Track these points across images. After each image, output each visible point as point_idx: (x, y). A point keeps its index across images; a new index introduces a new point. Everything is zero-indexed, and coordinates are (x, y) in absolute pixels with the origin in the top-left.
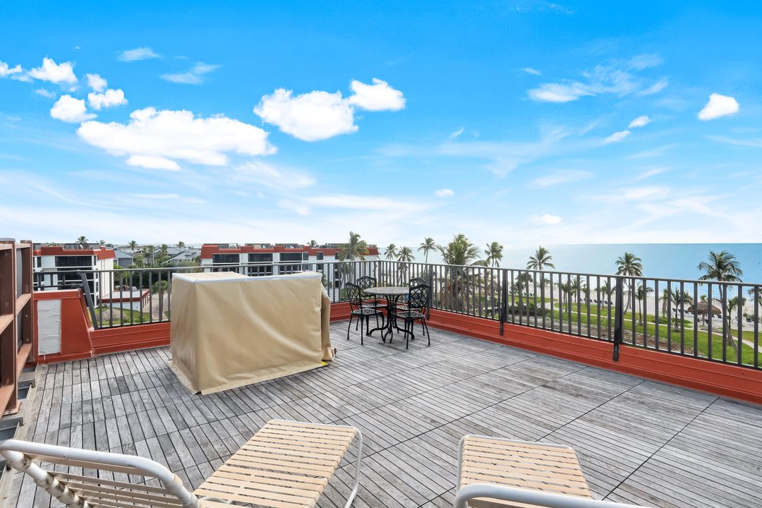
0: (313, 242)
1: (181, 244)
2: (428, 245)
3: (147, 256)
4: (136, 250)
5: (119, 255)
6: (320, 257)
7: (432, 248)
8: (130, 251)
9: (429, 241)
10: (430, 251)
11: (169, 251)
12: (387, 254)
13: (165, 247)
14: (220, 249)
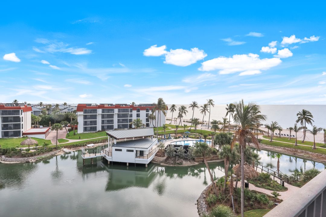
0: (133, 103)
1: (65, 104)
2: (194, 105)
3: (48, 110)
4: (42, 107)
5: (34, 109)
6: (138, 111)
7: (196, 106)
8: (39, 107)
9: (194, 103)
10: (195, 108)
11: (60, 107)
12: (171, 109)
13: (57, 105)
14: (87, 107)
